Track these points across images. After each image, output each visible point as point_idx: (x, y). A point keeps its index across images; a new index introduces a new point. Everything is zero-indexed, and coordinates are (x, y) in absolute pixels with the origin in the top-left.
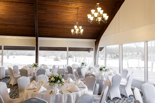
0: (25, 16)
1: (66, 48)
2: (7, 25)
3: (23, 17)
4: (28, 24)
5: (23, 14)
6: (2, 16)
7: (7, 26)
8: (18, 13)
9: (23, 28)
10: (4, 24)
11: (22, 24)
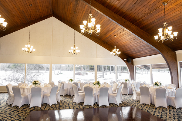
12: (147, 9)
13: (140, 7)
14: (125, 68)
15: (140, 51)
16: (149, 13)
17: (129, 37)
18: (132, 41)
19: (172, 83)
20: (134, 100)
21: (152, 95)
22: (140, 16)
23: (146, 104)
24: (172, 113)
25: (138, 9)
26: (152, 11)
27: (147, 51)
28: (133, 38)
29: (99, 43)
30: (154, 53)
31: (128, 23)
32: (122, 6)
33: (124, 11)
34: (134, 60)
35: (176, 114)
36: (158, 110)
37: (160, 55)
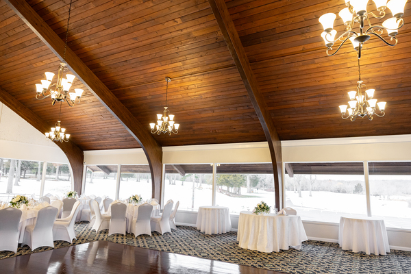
1: (361, 164)
12: (142, 76)
13: (133, 70)
14: (63, 169)
15: (105, 139)
16: (143, 83)
17: (92, 110)
18: (95, 118)
19: (153, 197)
20: (94, 231)
21: (129, 218)
22: (127, 82)
23: (118, 235)
24: (159, 240)
25: (129, 71)
26: (148, 82)
27: (118, 140)
28: (101, 113)
29: (10, 103)
30: (129, 146)
31: (102, 86)
32: (101, 55)
33: (102, 65)
34: (86, 153)
35: (164, 241)
36: (140, 240)
37: (141, 150)
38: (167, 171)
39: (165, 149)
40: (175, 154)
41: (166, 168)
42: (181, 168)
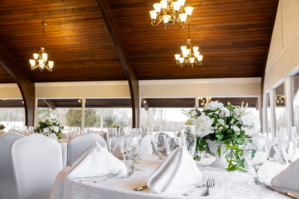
0: (103, 41)
2: (83, 62)
3: (100, 45)
4: (114, 56)
5: (99, 39)
6: (71, 46)
7: (84, 64)
8: (92, 39)
9: (109, 65)
10: (79, 61)
11: (104, 58)
38: (39, 106)
39: (37, 85)
40: (46, 90)
41: (38, 102)
42: (52, 103)
